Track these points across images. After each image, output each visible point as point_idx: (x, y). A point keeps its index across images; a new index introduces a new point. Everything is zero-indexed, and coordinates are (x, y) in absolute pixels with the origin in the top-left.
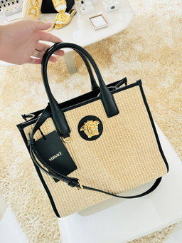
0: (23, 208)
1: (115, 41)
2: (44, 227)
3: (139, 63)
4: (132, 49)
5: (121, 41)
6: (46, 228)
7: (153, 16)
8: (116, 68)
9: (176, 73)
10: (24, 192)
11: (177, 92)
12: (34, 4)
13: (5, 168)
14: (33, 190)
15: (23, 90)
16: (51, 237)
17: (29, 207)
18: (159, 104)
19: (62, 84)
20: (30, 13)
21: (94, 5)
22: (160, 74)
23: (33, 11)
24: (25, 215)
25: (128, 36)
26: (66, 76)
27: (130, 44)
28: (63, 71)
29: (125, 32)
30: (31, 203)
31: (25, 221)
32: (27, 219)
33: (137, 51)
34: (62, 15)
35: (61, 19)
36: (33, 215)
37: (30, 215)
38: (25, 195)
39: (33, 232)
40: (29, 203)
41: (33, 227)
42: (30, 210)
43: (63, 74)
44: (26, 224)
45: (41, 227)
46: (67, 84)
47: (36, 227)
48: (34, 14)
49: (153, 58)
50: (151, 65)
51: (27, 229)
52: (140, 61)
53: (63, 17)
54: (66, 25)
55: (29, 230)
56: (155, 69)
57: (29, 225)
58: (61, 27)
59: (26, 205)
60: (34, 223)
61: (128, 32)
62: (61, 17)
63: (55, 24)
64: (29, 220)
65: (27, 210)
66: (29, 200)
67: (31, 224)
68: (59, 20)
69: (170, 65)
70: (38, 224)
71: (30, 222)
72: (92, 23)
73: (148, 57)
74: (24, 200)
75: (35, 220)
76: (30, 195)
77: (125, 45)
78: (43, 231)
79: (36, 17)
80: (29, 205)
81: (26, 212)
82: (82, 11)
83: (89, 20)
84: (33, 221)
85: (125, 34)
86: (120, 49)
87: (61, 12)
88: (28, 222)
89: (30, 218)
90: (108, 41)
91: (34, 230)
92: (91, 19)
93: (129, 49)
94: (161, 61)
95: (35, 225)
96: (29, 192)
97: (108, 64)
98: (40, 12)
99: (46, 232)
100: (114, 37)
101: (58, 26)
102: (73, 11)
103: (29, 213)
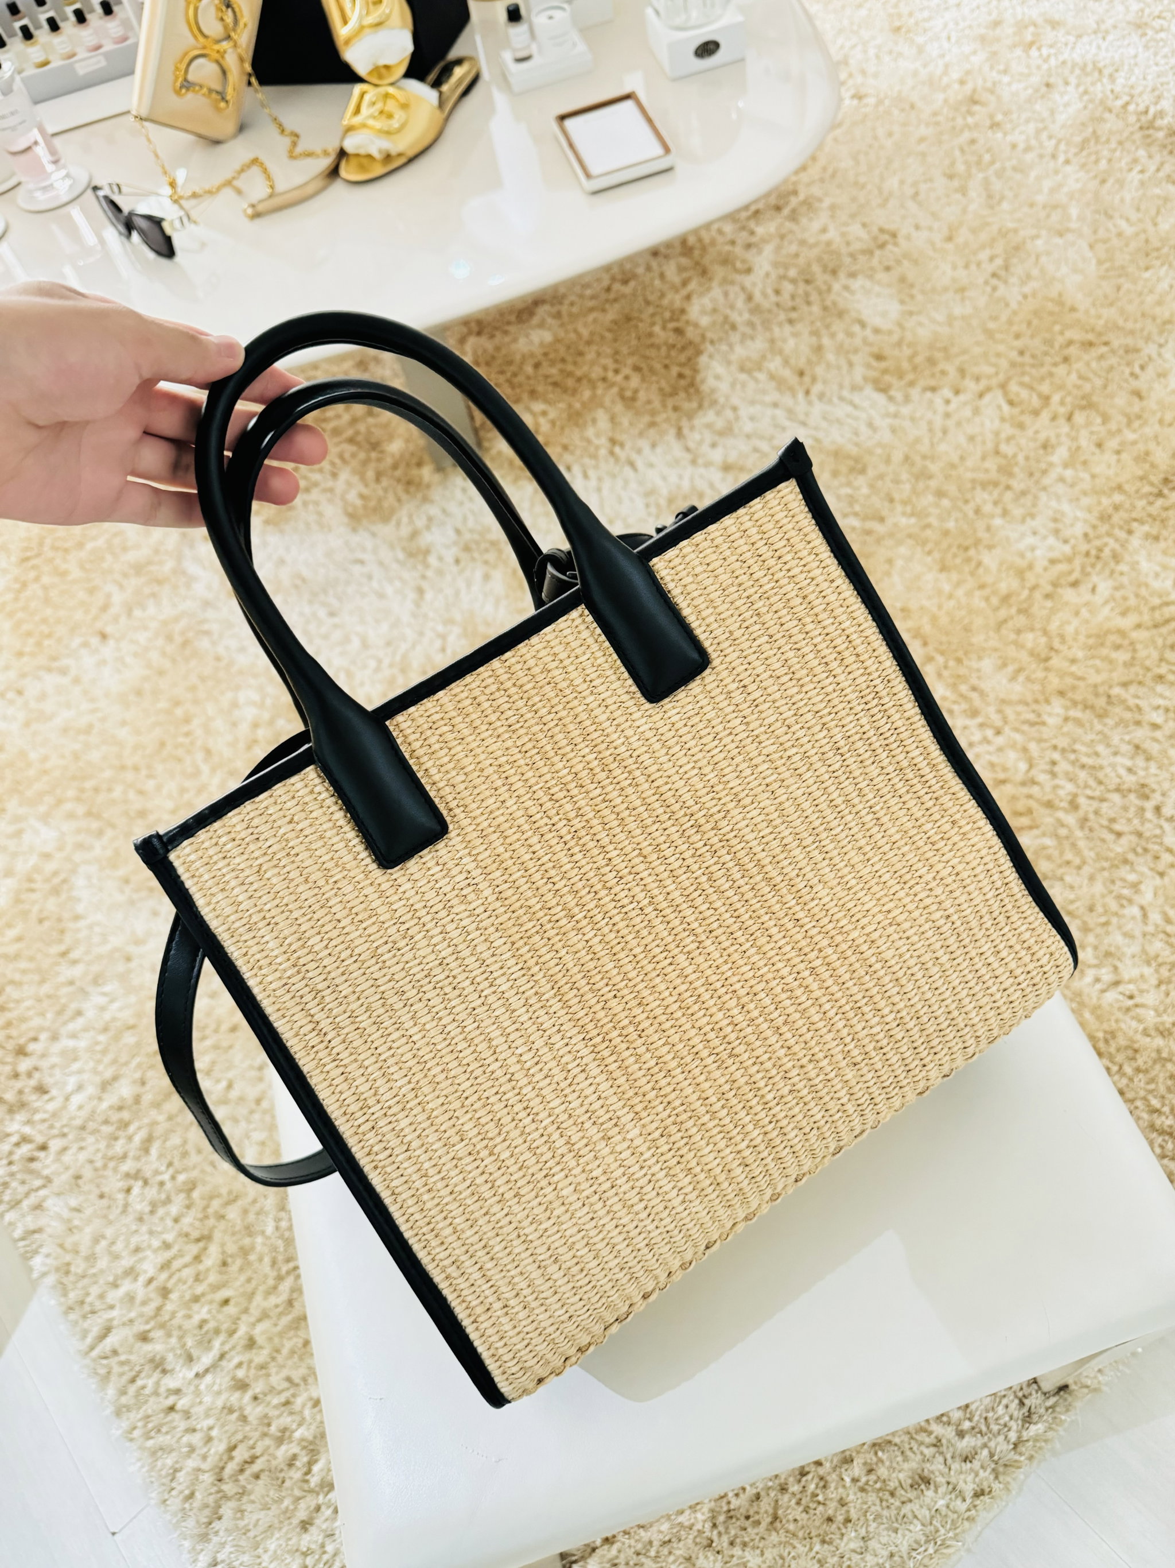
0: (130, 1298)
1: (726, 261)
2: (254, 1412)
3: (871, 400)
4: (834, 312)
5: (763, 262)
6: (266, 1421)
7: (973, 100)
8: (727, 431)
9: (1105, 465)
10: (139, 1199)
11: (1105, 587)
12: (213, 27)
13: (21, 1052)
14: (190, 1187)
15: (138, 569)
16: (296, 1475)
17: (165, 1292)
18: (987, 664)
19: (386, 530)
20: (187, 85)
21: (585, 31)
22: (1006, 471)
23: (204, 71)
24: (144, 1338)
25: (812, 227)
26: (411, 485)
27: (821, 278)
29: (794, 201)
30: (176, 1264)
31: (143, 1375)
32: (152, 1360)
33: (863, 325)
34: (387, 96)
35: (378, 124)
36: (190, 1342)
37: (173, 1341)
38: (141, 1219)
39: (185, 1439)
40: (165, 1266)
41: (187, 1415)
42: (169, 1307)
43: (395, 467)
44: (147, 1391)
45: (235, 1415)
46: (414, 534)
47: (207, 1416)
48: (210, 91)
49: (962, 372)
50: (947, 415)
51: (150, 1426)
52: (884, 389)
53: (391, 106)
54: (411, 160)
55: (164, 1429)
56: (971, 439)
57: (167, 1397)
58: (379, 170)
59: (150, 1281)
60: (192, 1388)
61: (808, 204)
62: (379, 106)
63: (342, 154)
64: (164, 1372)
65: (153, 1305)
66: (167, 1246)
67: (177, 1392)
68: (364, 126)
69: (1069, 418)
70: (219, 1393)
71: (171, 1382)
72: (571, 145)
73: (932, 361)
74: (137, 1250)
75: (198, 1368)
76: (176, 1220)
77: (788, 288)
78: (246, 1438)
79: (223, 105)
80: (164, 1276)
81: (147, 1322)
82: (514, 68)
83: (555, 126)
84: (191, 1375)
85: (793, 217)
86: (756, 310)
87: (380, 77)
88: (157, 1383)
89: (170, 1357)
90: (684, 261)
91: (194, 1430)
92: (569, 123)
93: (816, 309)
94: (1013, 387)
95: (201, 1403)
96: (168, 1201)
97: (676, 409)
98: (250, 75)
99: (267, 1441)
100: (720, 232)
101: (362, 168)
102: (458, 72)
103: (162, 1326)
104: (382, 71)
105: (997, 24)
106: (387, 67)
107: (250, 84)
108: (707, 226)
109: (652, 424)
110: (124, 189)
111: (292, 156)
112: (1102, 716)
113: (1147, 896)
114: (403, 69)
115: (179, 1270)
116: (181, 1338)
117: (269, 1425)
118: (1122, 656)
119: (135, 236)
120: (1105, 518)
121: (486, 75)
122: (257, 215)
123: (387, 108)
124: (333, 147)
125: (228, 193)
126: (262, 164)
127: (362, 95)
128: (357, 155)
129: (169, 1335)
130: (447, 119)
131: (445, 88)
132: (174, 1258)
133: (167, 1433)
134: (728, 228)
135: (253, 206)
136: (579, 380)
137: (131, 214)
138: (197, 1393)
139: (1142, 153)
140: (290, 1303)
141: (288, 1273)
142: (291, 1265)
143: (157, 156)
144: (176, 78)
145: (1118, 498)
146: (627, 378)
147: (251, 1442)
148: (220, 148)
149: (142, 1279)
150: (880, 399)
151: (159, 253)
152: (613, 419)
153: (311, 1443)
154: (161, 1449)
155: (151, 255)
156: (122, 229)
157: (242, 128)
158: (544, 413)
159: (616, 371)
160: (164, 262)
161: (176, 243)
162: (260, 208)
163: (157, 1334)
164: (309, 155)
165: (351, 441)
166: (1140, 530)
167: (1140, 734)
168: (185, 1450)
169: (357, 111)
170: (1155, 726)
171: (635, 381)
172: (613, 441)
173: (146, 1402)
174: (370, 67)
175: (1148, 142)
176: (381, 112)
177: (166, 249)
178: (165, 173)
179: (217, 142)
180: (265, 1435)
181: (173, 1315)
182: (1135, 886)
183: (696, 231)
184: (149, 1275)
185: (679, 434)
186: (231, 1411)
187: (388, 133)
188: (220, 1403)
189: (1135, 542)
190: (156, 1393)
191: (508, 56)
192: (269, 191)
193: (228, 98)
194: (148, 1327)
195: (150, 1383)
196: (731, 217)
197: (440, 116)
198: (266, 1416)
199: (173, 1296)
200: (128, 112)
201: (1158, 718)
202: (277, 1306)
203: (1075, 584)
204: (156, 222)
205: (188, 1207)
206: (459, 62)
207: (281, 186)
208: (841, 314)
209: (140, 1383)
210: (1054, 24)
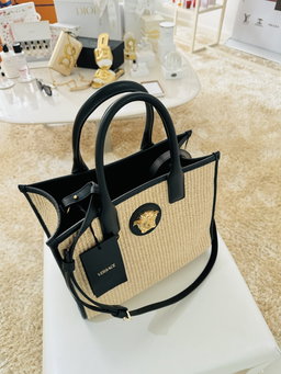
12: (69, 53)
21: (149, 68)
22: (229, 171)
23: (66, 61)
25: (190, 117)
34: (105, 72)
61: (190, 112)
62: (103, 74)
68: (99, 77)
102: (120, 71)
107: (75, 66)
111: (81, 81)
113: (257, 270)
118: (253, 214)
119: (43, 90)
124: (91, 81)
125: (66, 85)
126: (75, 82)
127: (100, 71)
128: (96, 83)
131: (117, 73)
144: (60, 61)
148: (66, 77)
155: (46, 95)
156: (41, 88)
158: (127, 145)
160: (49, 97)
162: (73, 89)
164: (85, 81)
167: (256, 232)
169: (98, 74)
170: (260, 231)
174: (103, 66)
175: (262, 111)
177: (50, 94)
187: (104, 79)
189: (257, 190)
191: (132, 70)
192: (75, 87)
193: (70, 67)
197: (115, 78)
200: (47, 67)
204: (49, 88)
207: (78, 86)
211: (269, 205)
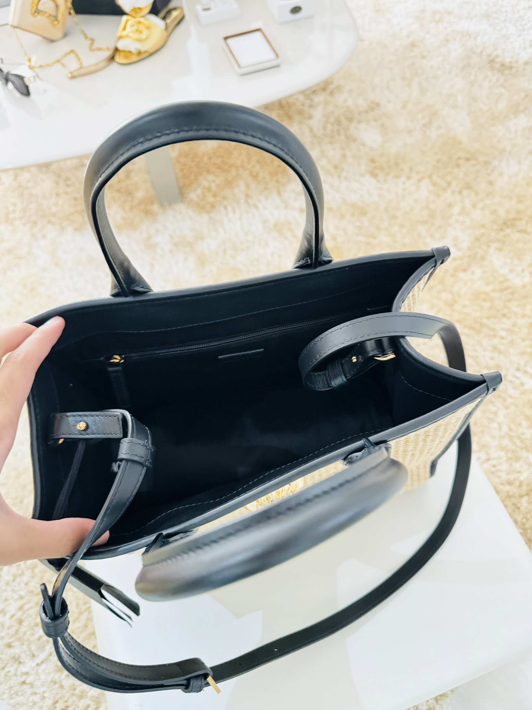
1: (300, 113)
3: (369, 182)
4: (351, 139)
5: (318, 114)
7: (413, 45)
11: (478, 272)
15: (10, 251)
17: (20, 622)
20: (37, 12)
22: (432, 216)
23: (47, 5)
24: (9, 646)
25: (340, 99)
26: (147, 212)
27: (345, 123)
28: (140, 195)
29: (332, 87)
30: (27, 607)
31: (8, 665)
32: (13, 658)
33: (364, 145)
34: (139, 23)
35: (135, 36)
36: (33, 647)
37: (25, 647)
38: (8, 584)
39: (31, 699)
40: (21, 608)
41: (32, 685)
42: (23, 629)
43: (140, 204)
44: (11, 674)
45: (57, 685)
46: (149, 238)
47: (43, 686)
48: (50, 15)
49: (411, 169)
50: (404, 190)
51: (12, 692)
52: (374, 176)
53: (141, 27)
54: (151, 54)
55: (20, 694)
56: (416, 201)
57: (21, 677)
58: (134, 58)
59: (12, 616)
60: (35, 671)
61: (339, 88)
62: (135, 27)
63: (116, 50)
64: (20, 663)
65: (14, 629)
66: (21, 598)
67: (27, 674)
68: (127, 36)
69: (460, 192)
70: (49, 673)
71: (23, 669)
72: (231, 51)
73: (397, 164)
74: (6, 600)
75: (38, 661)
76: (26, 584)
77: (329, 127)
78: (63, 697)
79: (56, 23)
80: (20, 613)
81: (11, 638)
82: (203, 13)
83: (222, 42)
84: (34, 664)
85: (332, 93)
86: (315, 136)
87: (136, 13)
88: (16, 670)
89: (23, 656)
90: (281, 112)
91: (36, 693)
92: (230, 41)
93: (343, 137)
94: (435, 178)
95: (39, 679)
96: (22, 574)
97: (278, 182)
98: (70, 9)
99: (74, 698)
100: (297, 99)
101: (126, 57)
102: (175, 14)
103: (19, 639)
104: (137, 10)
105: (423, 11)
106: (140, 9)
107: (70, 13)
108: (291, 96)
109: (266, 189)
110: (4, 61)
111: (91, 49)
112: (478, 332)
113: (501, 418)
114: (148, 9)
115: (28, 610)
116: (28, 645)
117: (75, 689)
118: (487, 305)
119: (10, 85)
120: (477, 239)
121: (187, 18)
122: (73, 77)
123: (140, 29)
124: (112, 47)
125: (58, 65)
126: (76, 53)
127: (127, 21)
128: (124, 51)
129: (23, 644)
130: (169, 36)
131: (169, 21)
132: (26, 604)
133: (21, 695)
134: (301, 98)
135: (71, 73)
136: (231, 166)
137: (8, 73)
138: (37, 673)
139: (489, 73)
140: (86, 626)
141: (85, 610)
142: (87, 606)
143: (22, 46)
144: (32, 8)
145: (483, 231)
146: (254, 166)
147: (66, 699)
148: (55, 44)
149: (8, 615)
150: (373, 181)
151: (22, 94)
152: (247, 185)
153: (97, 698)
154: (18, 704)
155: (18, 95)
156: (4, 81)
157: (65, 35)
158: (214, 181)
159: (249, 163)
160: (24, 98)
161: (31, 89)
162: (75, 74)
163: (16, 644)
164: (99, 49)
165: (118, 191)
166: (494, 245)
167: (496, 341)
168: (31, 704)
169: (125, 28)
170: (502, 338)
171: (257, 168)
172: (247, 196)
173: (10, 679)
174: (132, 8)
175: (492, 68)
176: (137, 30)
177: (26, 92)
178: (26, 54)
179: (52, 41)
180: (73, 695)
181: (25, 634)
182: (495, 413)
183: (286, 98)
184: (12, 613)
185: (279, 193)
186: (55, 683)
187: (140, 40)
188: (49, 679)
189: (491, 251)
190: (16, 675)
191: (199, 8)
192: (79, 66)
193: (59, 19)
194: (11, 640)
195: (12, 670)
196: (303, 92)
197: (165, 34)
198: (73, 685)
199: (25, 624)
200: (7, 24)
201: (503, 334)
202: (79, 628)
203: (465, 270)
204: (21, 78)
205: (33, 577)
206: (175, 9)
207: (85, 64)
208: (354, 140)
209: (7, 669)
210: (449, 13)
211: (517, 281)
